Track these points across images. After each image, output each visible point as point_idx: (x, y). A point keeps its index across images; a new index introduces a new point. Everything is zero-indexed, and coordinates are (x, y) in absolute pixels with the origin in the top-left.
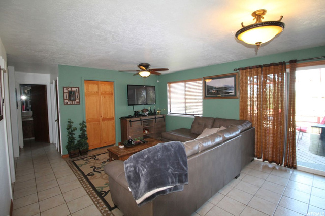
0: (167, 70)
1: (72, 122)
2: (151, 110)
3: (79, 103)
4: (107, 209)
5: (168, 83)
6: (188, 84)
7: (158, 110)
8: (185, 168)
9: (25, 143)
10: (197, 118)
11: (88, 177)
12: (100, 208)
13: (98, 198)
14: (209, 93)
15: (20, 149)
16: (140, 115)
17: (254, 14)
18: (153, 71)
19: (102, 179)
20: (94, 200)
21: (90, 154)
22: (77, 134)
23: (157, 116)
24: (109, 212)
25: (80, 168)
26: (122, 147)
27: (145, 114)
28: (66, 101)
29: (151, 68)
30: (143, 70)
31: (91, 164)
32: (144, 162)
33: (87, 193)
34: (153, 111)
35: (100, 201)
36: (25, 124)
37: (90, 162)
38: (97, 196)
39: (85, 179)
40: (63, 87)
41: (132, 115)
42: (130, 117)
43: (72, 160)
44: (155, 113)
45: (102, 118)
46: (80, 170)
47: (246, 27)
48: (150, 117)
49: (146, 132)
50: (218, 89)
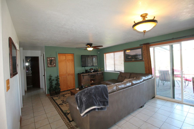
0: (102, 46)
1: (52, 76)
2: (95, 69)
3: (55, 66)
4: (68, 122)
5: (104, 53)
6: (116, 53)
7: (99, 69)
8: (107, 98)
9: (28, 88)
10: (121, 73)
11: (59, 105)
12: (65, 121)
13: (64, 116)
14: (128, 59)
15: (25, 91)
16: (89, 72)
17: (142, 16)
18: (94, 47)
19: (67, 107)
21: (61, 94)
22: (54, 83)
23: (98, 73)
24: (69, 123)
25: (56, 101)
26: (78, 89)
27: (92, 71)
28: (48, 65)
29: (93, 45)
30: (89, 47)
31: (61, 99)
32: (85, 94)
33: (59, 113)
34: (96, 70)
35: (65, 117)
36: (28, 78)
37: (61, 98)
38: (63, 115)
39: (58, 106)
40: (47, 58)
41: (84, 72)
42: (83, 73)
43: (52, 97)
44: (97, 71)
45: (68, 74)
46: (55, 102)
47: (137, 23)
48: (94, 73)
49: (92, 82)
50: (132, 56)
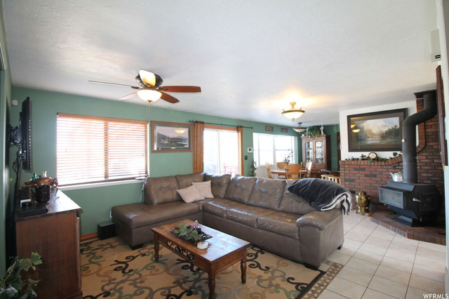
20: (319, 291)
50: (171, 139)
